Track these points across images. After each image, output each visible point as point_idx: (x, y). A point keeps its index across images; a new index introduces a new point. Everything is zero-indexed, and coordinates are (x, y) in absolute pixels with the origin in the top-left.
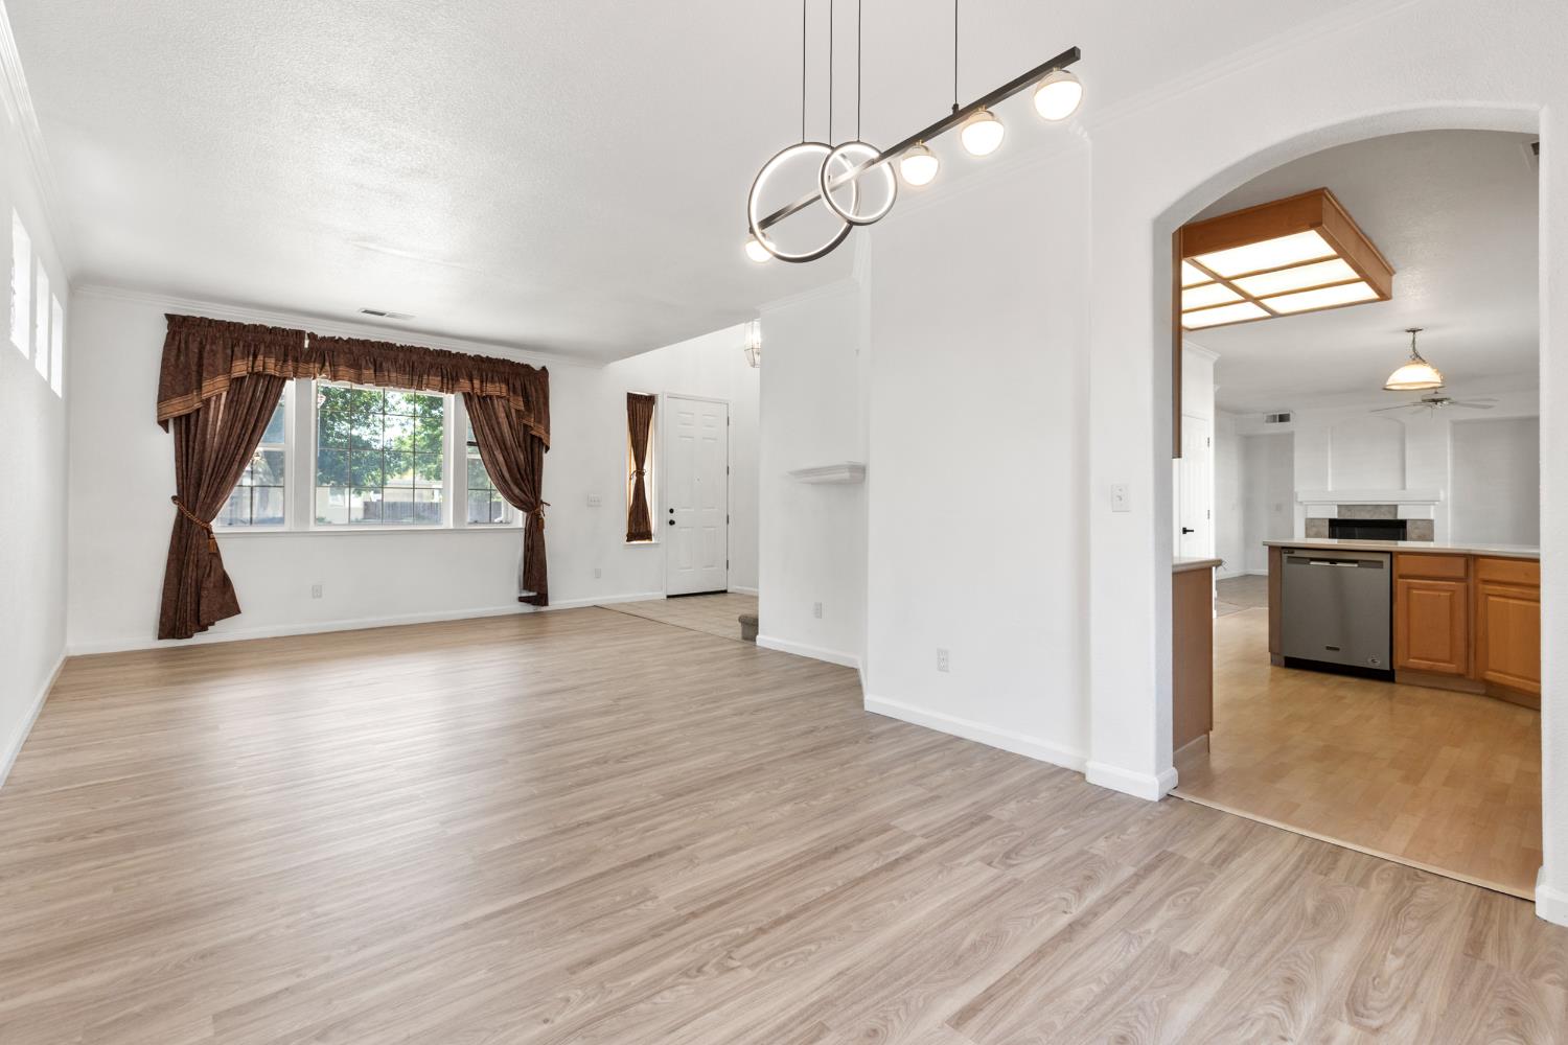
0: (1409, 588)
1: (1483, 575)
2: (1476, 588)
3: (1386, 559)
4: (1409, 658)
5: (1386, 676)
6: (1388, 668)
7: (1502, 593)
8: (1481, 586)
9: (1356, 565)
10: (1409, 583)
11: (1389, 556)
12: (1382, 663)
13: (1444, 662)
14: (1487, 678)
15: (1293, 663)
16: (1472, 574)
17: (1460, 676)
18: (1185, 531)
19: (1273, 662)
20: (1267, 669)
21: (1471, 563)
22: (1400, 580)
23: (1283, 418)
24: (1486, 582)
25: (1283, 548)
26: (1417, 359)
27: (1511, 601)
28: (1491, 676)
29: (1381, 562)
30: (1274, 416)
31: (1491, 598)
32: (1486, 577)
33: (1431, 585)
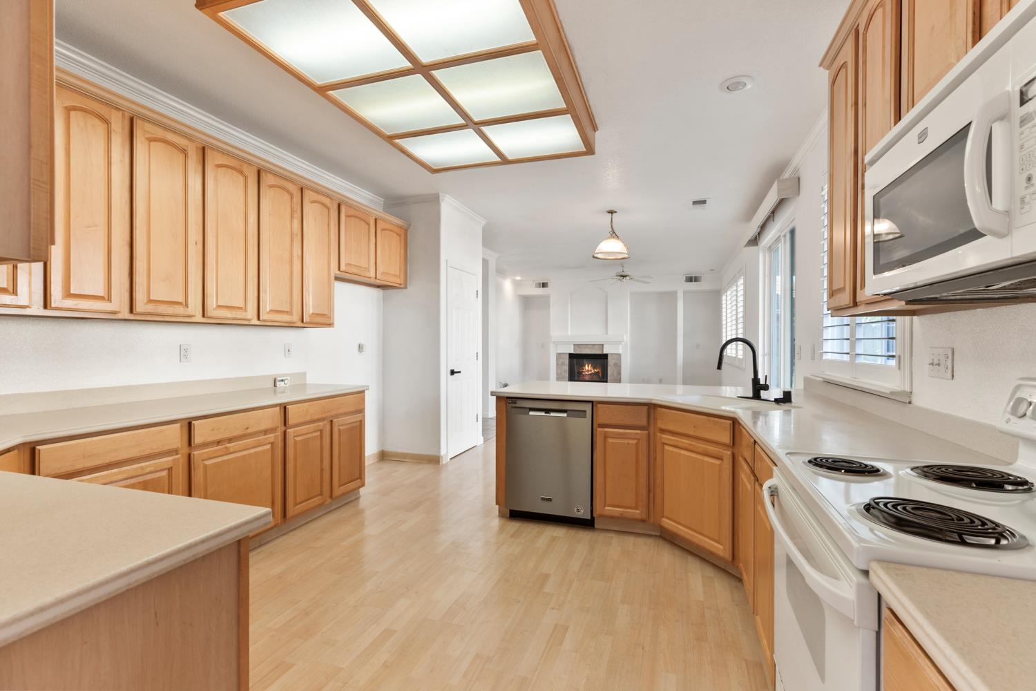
0: (606, 437)
1: (660, 425)
2: (655, 435)
3: (588, 408)
4: (605, 506)
5: (587, 524)
6: (589, 518)
7: (676, 444)
8: (659, 434)
9: (565, 415)
10: (605, 432)
11: (590, 405)
12: (583, 513)
13: (631, 508)
14: (663, 525)
15: (516, 515)
16: (652, 422)
17: (643, 521)
18: (453, 372)
19: (501, 515)
20: (496, 522)
21: (652, 411)
22: (599, 429)
23: (544, 285)
24: (663, 431)
25: (508, 398)
26: (614, 235)
27: (683, 452)
28: (667, 523)
29: (585, 411)
30: (540, 284)
31: (667, 447)
32: (663, 427)
33: (621, 434)
